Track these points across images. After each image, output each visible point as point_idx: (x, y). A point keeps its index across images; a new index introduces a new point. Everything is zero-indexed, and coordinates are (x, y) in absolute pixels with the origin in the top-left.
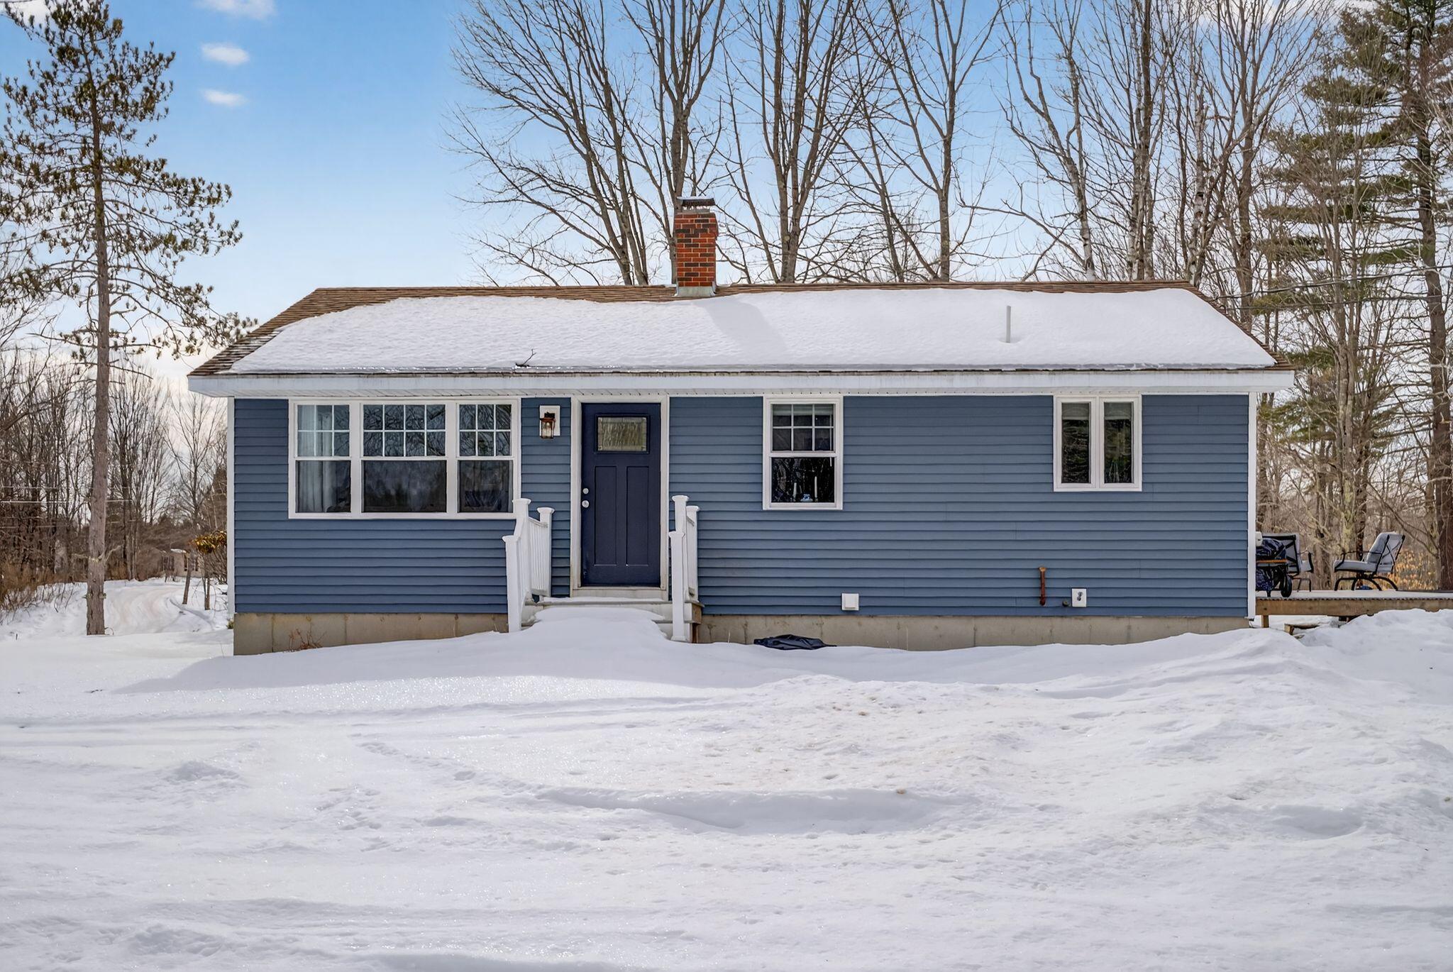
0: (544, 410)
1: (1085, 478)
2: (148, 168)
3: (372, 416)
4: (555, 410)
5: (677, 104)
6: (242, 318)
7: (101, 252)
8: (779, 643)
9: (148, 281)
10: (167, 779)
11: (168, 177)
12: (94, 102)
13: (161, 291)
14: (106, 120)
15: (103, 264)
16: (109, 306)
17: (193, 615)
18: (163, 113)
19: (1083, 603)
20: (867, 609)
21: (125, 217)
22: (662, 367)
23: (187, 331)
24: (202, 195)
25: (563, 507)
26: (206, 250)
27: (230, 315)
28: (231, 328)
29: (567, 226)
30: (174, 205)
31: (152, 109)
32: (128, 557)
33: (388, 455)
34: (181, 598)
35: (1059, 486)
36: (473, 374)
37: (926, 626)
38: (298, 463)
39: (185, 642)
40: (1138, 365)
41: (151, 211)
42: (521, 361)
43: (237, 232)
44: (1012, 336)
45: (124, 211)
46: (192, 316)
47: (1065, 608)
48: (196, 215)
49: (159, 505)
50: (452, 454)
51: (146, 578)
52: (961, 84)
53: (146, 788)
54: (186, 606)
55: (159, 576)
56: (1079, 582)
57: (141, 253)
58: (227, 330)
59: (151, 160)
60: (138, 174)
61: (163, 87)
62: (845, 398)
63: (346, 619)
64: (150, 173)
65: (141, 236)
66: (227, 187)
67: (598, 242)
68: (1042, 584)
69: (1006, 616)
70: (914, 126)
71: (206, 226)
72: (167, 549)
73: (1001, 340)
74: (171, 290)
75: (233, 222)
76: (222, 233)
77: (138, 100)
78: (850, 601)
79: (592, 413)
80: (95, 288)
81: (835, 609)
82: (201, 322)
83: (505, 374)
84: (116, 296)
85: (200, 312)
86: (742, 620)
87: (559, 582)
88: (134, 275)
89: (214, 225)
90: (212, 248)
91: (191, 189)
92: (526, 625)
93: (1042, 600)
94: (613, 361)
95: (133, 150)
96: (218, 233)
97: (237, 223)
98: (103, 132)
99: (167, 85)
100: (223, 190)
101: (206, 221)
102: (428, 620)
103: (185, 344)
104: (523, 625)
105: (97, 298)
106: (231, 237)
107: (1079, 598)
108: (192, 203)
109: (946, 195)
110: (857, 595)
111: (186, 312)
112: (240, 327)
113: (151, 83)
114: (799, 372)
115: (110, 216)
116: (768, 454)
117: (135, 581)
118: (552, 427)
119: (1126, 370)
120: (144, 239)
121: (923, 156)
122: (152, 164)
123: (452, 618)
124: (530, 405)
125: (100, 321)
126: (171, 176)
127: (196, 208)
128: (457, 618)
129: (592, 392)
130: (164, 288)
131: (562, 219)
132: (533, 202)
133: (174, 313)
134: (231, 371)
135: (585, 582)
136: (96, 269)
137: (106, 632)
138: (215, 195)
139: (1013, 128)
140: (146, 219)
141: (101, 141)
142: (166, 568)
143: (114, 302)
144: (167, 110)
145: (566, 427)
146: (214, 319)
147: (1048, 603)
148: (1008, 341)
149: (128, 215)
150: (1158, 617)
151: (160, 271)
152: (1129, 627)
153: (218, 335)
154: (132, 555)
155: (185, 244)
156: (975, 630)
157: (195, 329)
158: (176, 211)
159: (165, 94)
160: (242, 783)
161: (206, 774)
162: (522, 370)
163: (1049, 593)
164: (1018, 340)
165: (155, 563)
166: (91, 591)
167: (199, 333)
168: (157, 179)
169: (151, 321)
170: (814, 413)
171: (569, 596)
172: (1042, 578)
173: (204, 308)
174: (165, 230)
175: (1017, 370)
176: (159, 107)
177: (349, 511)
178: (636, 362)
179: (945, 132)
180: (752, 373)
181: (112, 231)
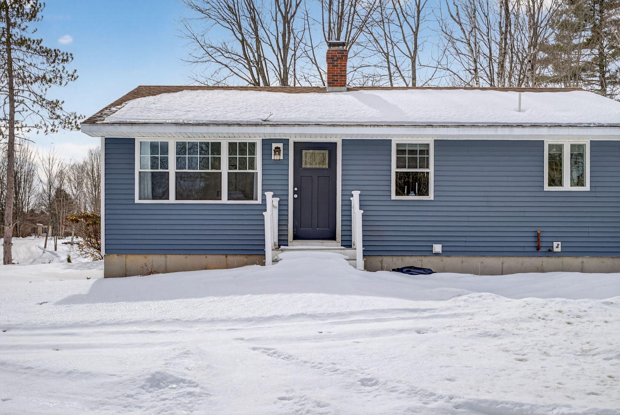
0: (274, 145)
1: (560, 184)
2: (34, 43)
3: (181, 148)
4: (281, 145)
5: (285, 18)
6: (78, 115)
7: (10, 84)
8: (410, 271)
9: (33, 97)
10: (142, 387)
11: (43, 48)
12: (7, 12)
13: (39, 102)
14: (13, 21)
15: (11, 88)
16: (14, 108)
17: (49, 253)
18: (41, 18)
19: (559, 250)
20: (446, 253)
21: (22, 67)
22: (341, 122)
23: (51, 121)
24: (59, 57)
25: (284, 198)
26: (61, 84)
27: (72, 113)
28: (73, 120)
29: (233, 73)
30: (45, 61)
31: (35, 17)
32: (18, 227)
33: (189, 168)
34: (43, 246)
35: (547, 188)
36: (239, 125)
37: (476, 261)
38: (140, 172)
39: (67, 268)
40: (594, 124)
41: (35, 65)
42: (265, 118)
43: (75, 75)
44: (521, 109)
45: (21, 64)
46: (54, 114)
47: (550, 252)
48: (56, 66)
49: (30, 205)
50: (225, 169)
51: (25, 237)
52: (423, 7)
53: (128, 396)
54: (46, 249)
55: (31, 236)
56: (557, 238)
57: (30, 85)
58: (70, 121)
59: (35, 39)
60: (29, 47)
61: (40, 5)
62: (435, 140)
63: (166, 257)
64: (34, 46)
65: (30, 76)
66: (71, 55)
67: (247, 81)
68: (538, 240)
69: (518, 256)
70: (401, 27)
71: (61, 71)
72: (35, 223)
73: (516, 111)
74: (44, 102)
75: (73, 71)
76: (69, 75)
77: (28, 11)
78: (438, 248)
79: (300, 147)
80: (8, 100)
81: (430, 252)
82: (58, 117)
83: (257, 125)
84: (18, 103)
85: (58, 112)
86: (380, 258)
87: (283, 238)
88: (26, 94)
89: (65, 71)
90: (64, 82)
91: (54, 54)
92: (275, 261)
93: (538, 248)
94: (314, 118)
95: (27, 35)
96: (67, 75)
97: (75, 71)
98: (11, 27)
99: (42, 4)
100: (69, 55)
101: (61, 69)
102: (211, 259)
103: (50, 128)
104: (273, 261)
105: (9, 104)
106: (73, 77)
107: (557, 247)
108: (54, 62)
109: (415, 59)
110: (441, 245)
111: (51, 112)
112: (77, 119)
113: (34, 3)
114: (415, 125)
115: (15, 66)
116: (394, 169)
117: (21, 238)
118: (279, 154)
119: (588, 126)
120: (31, 78)
121: (405, 41)
122: (36, 41)
123: (224, 257)
124: (267, 143)
125: (10, 115)
126: (44, 48)
127: (56, 64)
128: (226, 257)
129: (301, 135)
130: (41, 100)
131: (231, 70)
132: (218, 62)
133: (45, 112)
134: (105, 122)
135: (296, 237)
136: (8, 91)
137: (13, 262)
138: (65, 58)
139: (443, 30)
140: (32, 68)
141: (10, 31)
142: (34, 232)
143: (17, 106)
144: (42, 17)
145: (286, 155)
146: (64, 115)
147: (542, 250)
148: (520, 110)
149: (24, 66)
150: (597, 257)
151: (38, 92)
152: (583, 262)
153: (66, 123)
154: (20, 226)
155: (50, 81)
156: (502, 263)
157: (55, 120)
158: (46, 65)
159: (41, 8)
160: (206, 392)
161: (172, 383)
162: (266, 123)
163: (542, 244)
164: (524, 111)
165: (29, 230)
166: (5, 242)
167: (57, 122)
168: (37, 49)
169: (34, 116)
170: (418, 149)
171: (287, 245)
172: (538, 236)
173: (60, 110)
174: (41, 74)
175: (531, 126)
176: (39, 15)
177: (168, 199)
178: (327, 119)
179: (414, 30)
180: (390, 126)
181: (16, 74)
